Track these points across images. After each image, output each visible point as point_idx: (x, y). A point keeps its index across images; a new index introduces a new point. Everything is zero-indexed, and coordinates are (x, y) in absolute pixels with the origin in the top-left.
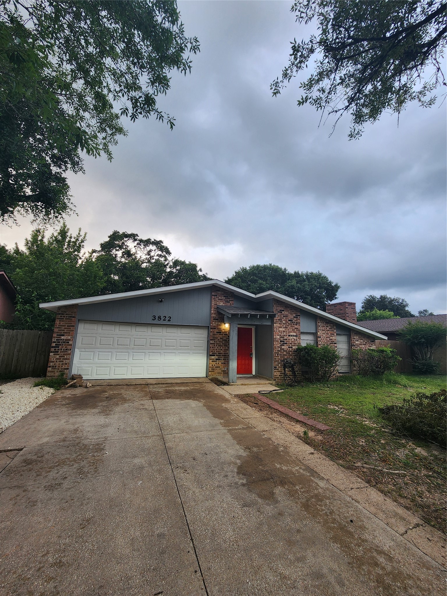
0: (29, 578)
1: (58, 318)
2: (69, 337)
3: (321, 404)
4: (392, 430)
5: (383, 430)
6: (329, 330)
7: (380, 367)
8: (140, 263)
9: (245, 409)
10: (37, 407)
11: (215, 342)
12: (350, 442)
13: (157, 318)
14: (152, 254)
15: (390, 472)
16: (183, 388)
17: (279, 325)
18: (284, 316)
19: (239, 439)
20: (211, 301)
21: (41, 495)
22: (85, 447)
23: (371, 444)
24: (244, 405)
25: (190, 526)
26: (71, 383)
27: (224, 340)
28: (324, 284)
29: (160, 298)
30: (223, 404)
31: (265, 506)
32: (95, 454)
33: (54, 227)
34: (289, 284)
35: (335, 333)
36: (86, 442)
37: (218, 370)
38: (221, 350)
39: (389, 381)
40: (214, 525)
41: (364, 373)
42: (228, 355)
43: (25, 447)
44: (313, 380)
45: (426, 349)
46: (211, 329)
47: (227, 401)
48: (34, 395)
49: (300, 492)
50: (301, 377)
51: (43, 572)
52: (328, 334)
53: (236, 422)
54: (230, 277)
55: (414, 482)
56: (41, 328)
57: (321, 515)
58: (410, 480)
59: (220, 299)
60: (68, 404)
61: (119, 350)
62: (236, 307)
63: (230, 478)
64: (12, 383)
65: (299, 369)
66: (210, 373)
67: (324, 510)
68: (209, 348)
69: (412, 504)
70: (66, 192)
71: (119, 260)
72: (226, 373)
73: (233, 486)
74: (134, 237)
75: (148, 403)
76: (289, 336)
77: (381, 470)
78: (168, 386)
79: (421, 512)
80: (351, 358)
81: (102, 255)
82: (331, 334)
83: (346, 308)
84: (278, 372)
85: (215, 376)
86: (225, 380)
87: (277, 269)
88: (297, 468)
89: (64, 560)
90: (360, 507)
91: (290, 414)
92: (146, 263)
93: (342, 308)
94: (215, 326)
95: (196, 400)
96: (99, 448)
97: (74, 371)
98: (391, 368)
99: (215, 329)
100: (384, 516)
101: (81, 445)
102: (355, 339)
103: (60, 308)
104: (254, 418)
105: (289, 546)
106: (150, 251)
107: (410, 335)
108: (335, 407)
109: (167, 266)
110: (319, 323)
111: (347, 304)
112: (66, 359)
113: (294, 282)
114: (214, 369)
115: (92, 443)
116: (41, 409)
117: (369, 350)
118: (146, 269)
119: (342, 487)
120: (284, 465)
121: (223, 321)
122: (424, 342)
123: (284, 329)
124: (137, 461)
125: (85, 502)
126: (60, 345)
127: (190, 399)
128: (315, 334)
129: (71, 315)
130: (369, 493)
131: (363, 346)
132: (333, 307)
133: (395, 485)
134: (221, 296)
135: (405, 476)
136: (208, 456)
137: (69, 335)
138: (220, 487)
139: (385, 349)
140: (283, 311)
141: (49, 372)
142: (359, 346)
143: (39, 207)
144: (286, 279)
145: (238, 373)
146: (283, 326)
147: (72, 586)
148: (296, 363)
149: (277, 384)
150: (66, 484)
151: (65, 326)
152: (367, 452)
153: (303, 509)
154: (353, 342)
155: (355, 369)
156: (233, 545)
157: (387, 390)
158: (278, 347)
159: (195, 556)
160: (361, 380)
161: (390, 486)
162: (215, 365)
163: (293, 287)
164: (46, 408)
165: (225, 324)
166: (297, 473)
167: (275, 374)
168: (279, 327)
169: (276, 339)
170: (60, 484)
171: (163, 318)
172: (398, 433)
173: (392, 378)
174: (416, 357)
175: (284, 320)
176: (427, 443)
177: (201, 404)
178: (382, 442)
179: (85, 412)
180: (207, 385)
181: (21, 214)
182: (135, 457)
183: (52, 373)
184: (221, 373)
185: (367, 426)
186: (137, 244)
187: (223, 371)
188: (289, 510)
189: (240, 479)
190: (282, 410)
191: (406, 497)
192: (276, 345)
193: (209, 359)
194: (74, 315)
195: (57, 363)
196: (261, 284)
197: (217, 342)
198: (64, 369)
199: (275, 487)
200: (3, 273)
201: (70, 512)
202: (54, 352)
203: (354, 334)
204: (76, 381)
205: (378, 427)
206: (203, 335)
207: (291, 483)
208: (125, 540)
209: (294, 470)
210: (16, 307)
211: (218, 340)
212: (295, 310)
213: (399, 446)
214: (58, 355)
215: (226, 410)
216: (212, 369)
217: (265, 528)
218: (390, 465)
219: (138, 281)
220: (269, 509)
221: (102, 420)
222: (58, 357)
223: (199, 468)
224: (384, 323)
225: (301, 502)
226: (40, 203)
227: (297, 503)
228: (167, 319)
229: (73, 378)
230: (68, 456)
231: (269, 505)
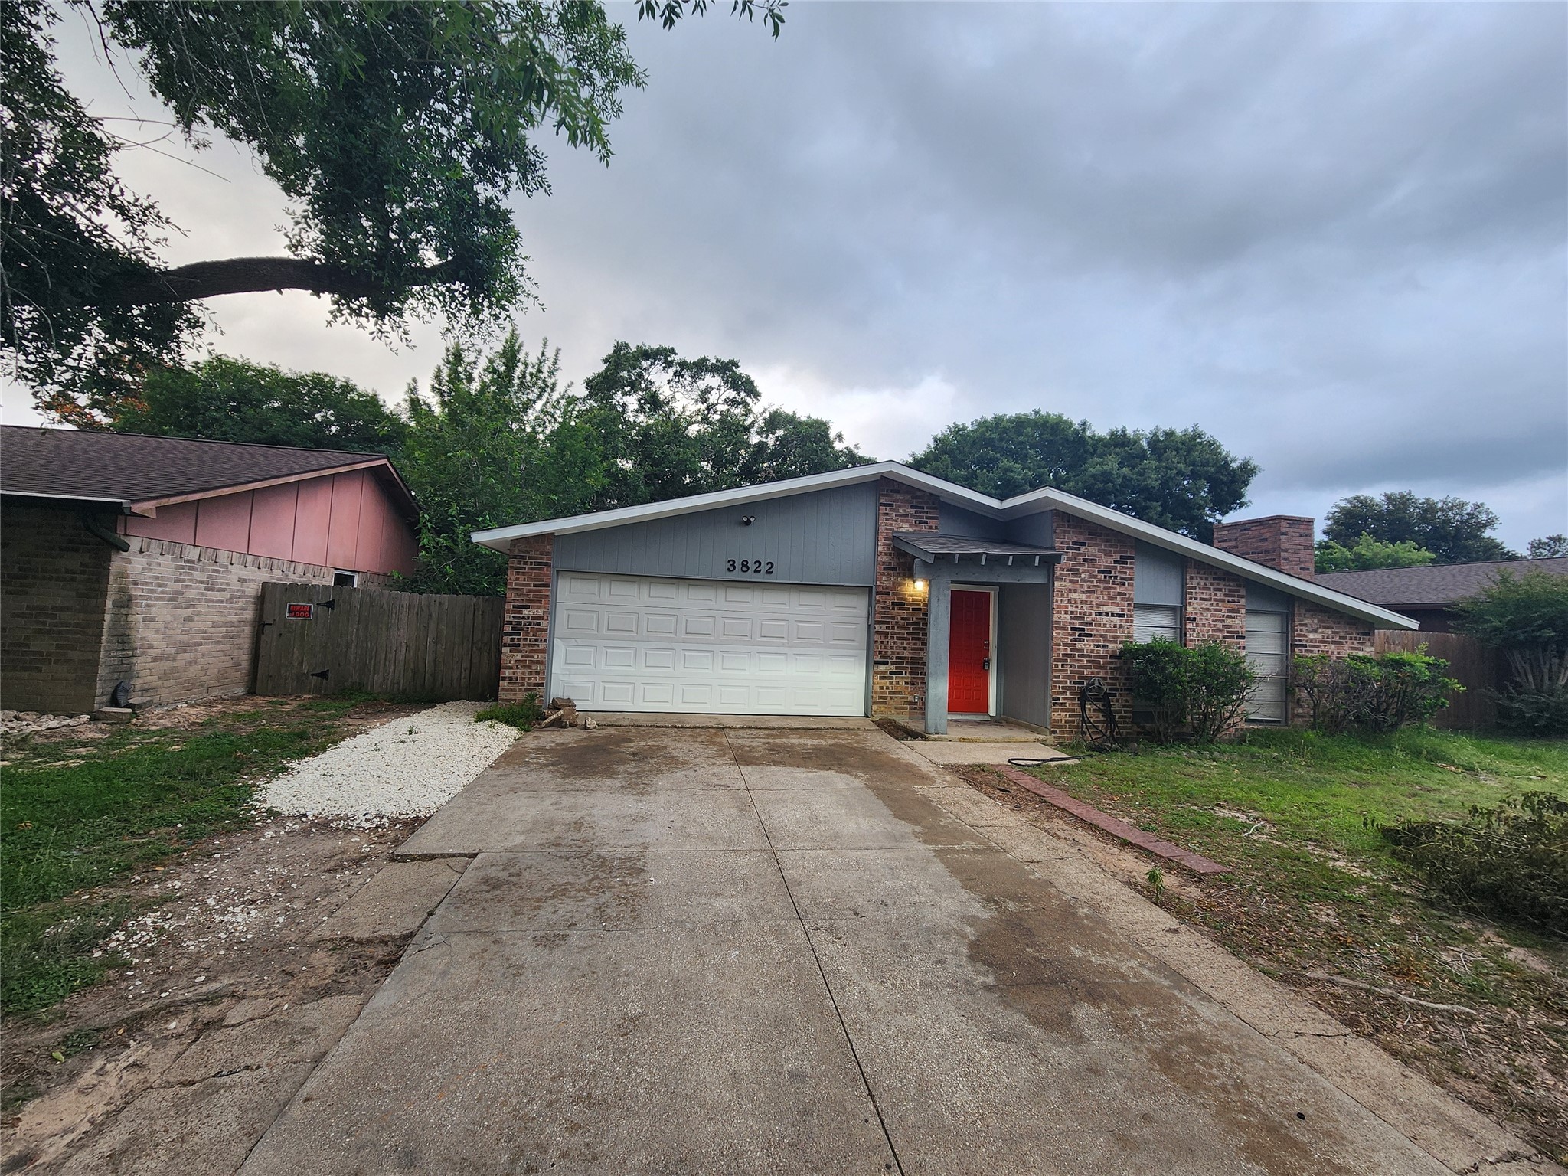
0: (533, 1119)
1: (512, 567)
2: (540, 613)
3: (1194, 804)
4: (1426, 892)
5: (1396, 888)
6: (1222, 600)
7: (1387, 709)
8: (684, 425)
9: (976, 803)
10: (491, 767)
11: (888, 628)
12: (1288, 912)
13: (738, 565)
14: (713, 398)
15: (1422, 1005)
16: (810, 742)
17: (1069, 585)
18: (1084, 560)
19: (968, 876)
20: (877, 520)
21: (530, 954)
22: (603, 863)
23: (1357, 924)
24: (972, 792)
25: (863, 1065)
26: (552, 718)
27: (913, 624)
28: (1205, 464)
29: (743, 515)
30: (917, 787)
31: (1048, 1044)
32: (628, 880)
33: (491, 344)
34: (1094, 467)
35: (1243, 607)
36: (604, 851)
37: (896, 701)
38: (905, 648)
39: (1416, 753)
40: (923, 1072)
41: (1330, 724)
42: (925, 664)
43: (480, 851)
44: (1166, 738)
45: (1556, 661)
46: (878, 593)
47: (924, 778)
48: (479, 741)
49: (1146, 1023)
50: (1130, 728)
51: (559, 1110)
52: (1220, 610)
53: (954, 834)
54: (920, 452)
55: (1502, 1040)
56: (474, 589)
57: (1207, 1089)
58: (1486, 1034)
59: (901, 516)
60: (552, 764)
61: (654, 645)
62: (945, 537)
63: (951, 966)
64: (429, 712)
65: (1124, 706)
66: (875, 707)
67: (1216, 1078)
68: (872, 642)
69: (1494, 1097)
70: (513, 249)
71: (632, 420)
72: (919, 708)
73: (961, 987)
74: (667, 356)
75: (730, 773)
76: (1100, 614)
77: (1392, 998)
78: (772, 735)
79: (1525, 1124)
80: (1288, 682)
81: (591, 408)
82: (1229, 611)
83: (1282, 534)
84: (1062, 710)
85: (888, 715)
86: (916, 726)
87: (1057, 423)
88: (1133, 963)
89: (597, 1093)
90: (1327, 1084)
91: (1103, 824)
92: (698, 422)
93: (1267, 536)
94: (887, 588)
95: (846, 772)
96: (633, 867)
97: (556, 691)
98: (1423, 714)
99: (889, 594)
100: (1402, 1117)
101: (595, 857)
102: (1305, 625)
103: (515, 542)
104: (1002, 826)
105: (1122, 1149)
106: (707, 390)
107: (1503, 616)
108: (1237, 815)
109: (751, 430)
110: (1192, 578)
111: (1284, 524)
112: (538, 662)
113: (1111, 463)
114: (886, 698)
115: (617, 856)
116: (498, 772)
117: (1353, 658)
118: (699, 438)
119: (1269, 1027)
120: (1095, 953)
121: (910, 574)
122: (1550, 638)
123: (1084, 597)
124: (721, 904)
125: (621, 980)
126: (522, 629)
127: (830, 769)
128: (1179, 612)
129: (542, 559)
130: (1352, 1053)
131: (1333, 647)
132: (1237, 533)
133: (1437, 1041)
134: (905, 507)
135: (1470, 1020)
136: (890, 910)
137: (539, 607)
138: (929, 985)
139: (1406, 656)
140: (1084, 544)
141: (503, 690)
142: (1318, 647)
143: (457, 294)
144: (1087, 451)
145: (952, 709)
146: (1082, 586)
147: (621, 1149)
148: (1117, 690)
149: (1061, 744)
150: (576, 938)
151: (529, 585)
152: (1344, 945)
153: (1157, 1067)
154: (1299, 635)
155: (1300, 711)
156: (974, 1123)
157: (1407, 776)
158: (1065, 645)
159: (882, 1133)
160: (1317, 741)
161: (1419, 1042)
162: (887, 688)
163: (1106, 477)
164: (509, 770)
165: (914, 581)
166: (1134, 976)
167: (1055, 716)
168: (1070, 591)
169: (1059, 623)
170: (564, 937)
171: (752, 567)
172: (1445, 900)
173: (1428, 742)
174: (1517, 685)
175: (1085, 571)
176: (1548, 938)
177: (858, 783)
178: (1393, 920)
179: (592, 783)
180: (869, 736)
181: (418, 316)
182: (715, 894)
183: (511, 694)
184: (906, 708)
185: (1339, 873)
186: (675, 375)
187: (910, 703)
188: (1115, 1065)
189: (978, 973)
190: (1080, 811)
191: (1476, 1077)
192: (1060, 639)
193: (871, 673)
194: (548, 559)
195: (519, 672)
196: (1007, 470)
197: (893, 628)
198: (535, 685)
199: (1074, 1003)
200: (385, 461)
201: (592, 997)
202: (510, 646)
203: (1303, 611)
204: (561, 712)
205: (1378, 880)
206: (855, 610)
207: (1118, 999)
208: (718, 1072)
209: (1123, 967)
210: (419, 541)
211: (897, 623)
212: (1119, 541)
213: (1450, 938)
214: (520, 651)
215: (925, 802)
216: (880, 698)
217: (1054, 1096)
218: (1422, 986)
219: (681, 471)
220: (1062, 1055)
221: (630, 804)
222: (519, 656)
223: (872, 935)
224: (1405, 580)
225: (1149, 1050)
226: (458, 283)
227: (1136, 1049)
228: (764, 568)
229: (555, 706)
230: (571, 879)
231: (1062, 1045)
